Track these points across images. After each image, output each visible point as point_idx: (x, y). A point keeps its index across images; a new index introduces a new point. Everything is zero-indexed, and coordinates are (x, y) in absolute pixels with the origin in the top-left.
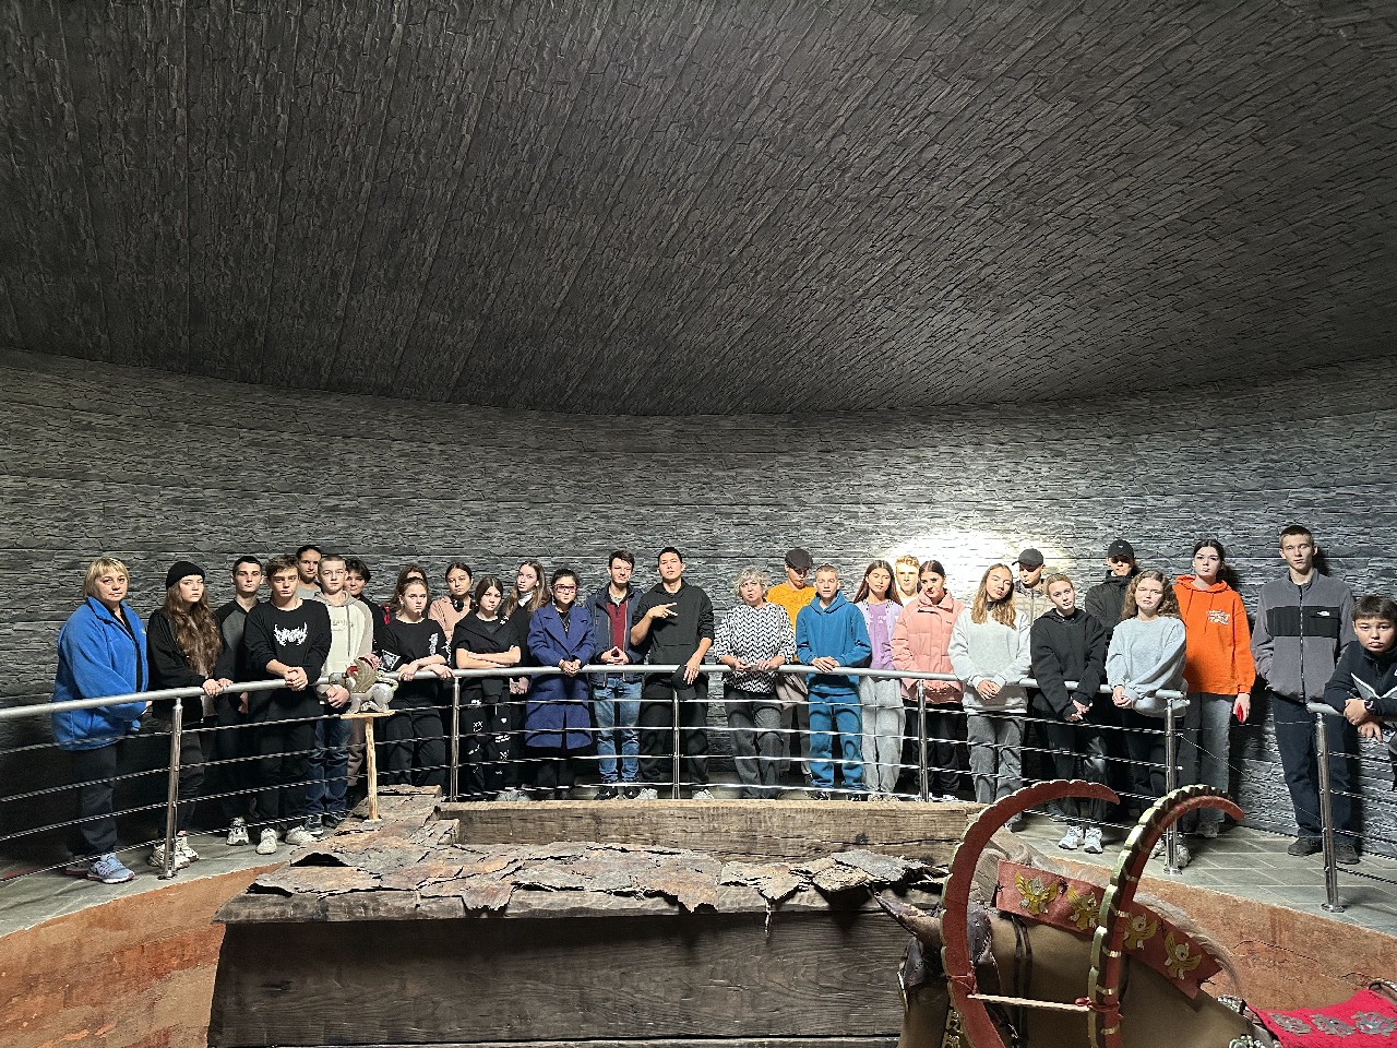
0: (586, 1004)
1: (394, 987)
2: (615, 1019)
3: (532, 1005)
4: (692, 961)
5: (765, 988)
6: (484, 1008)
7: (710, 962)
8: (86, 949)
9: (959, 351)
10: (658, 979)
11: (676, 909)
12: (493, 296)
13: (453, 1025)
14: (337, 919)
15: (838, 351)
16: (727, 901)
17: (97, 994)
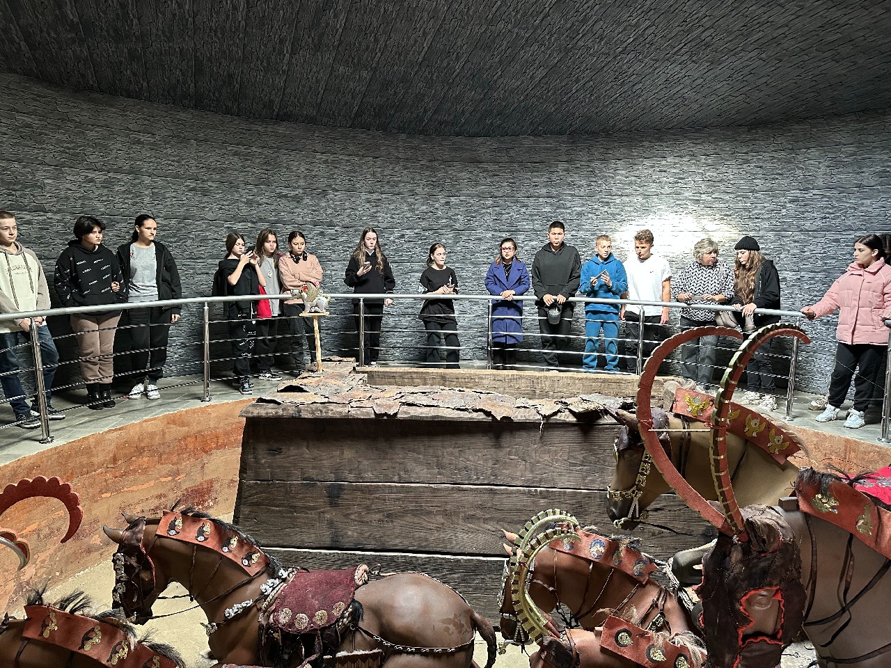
0: (440, 466)
1: (338, 453)
2: (456, 474)
3: (410, 465)
4: (498, 446)
5: (539, 462)
6: (385, 466)
7: (508, 447)
8: (167, 436)
9: (685, 91)
10: (480, 454)
11: (490, 418)
12: (379, 54)
13: (369, 474)
14: (306, 417)
15: (603, 91)
16: (518, 416)
17: (175, 459)
